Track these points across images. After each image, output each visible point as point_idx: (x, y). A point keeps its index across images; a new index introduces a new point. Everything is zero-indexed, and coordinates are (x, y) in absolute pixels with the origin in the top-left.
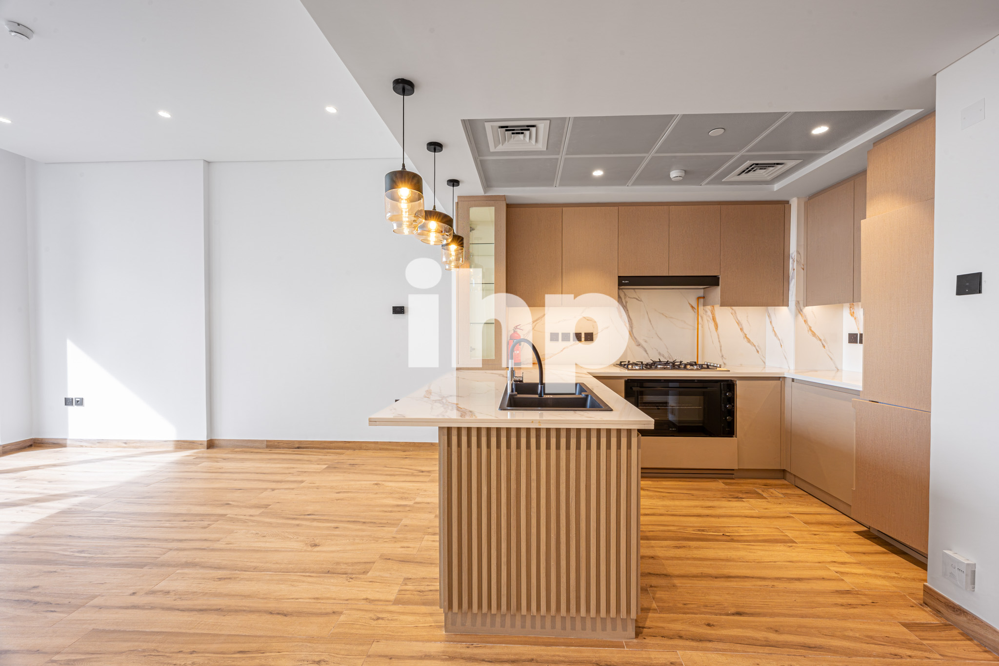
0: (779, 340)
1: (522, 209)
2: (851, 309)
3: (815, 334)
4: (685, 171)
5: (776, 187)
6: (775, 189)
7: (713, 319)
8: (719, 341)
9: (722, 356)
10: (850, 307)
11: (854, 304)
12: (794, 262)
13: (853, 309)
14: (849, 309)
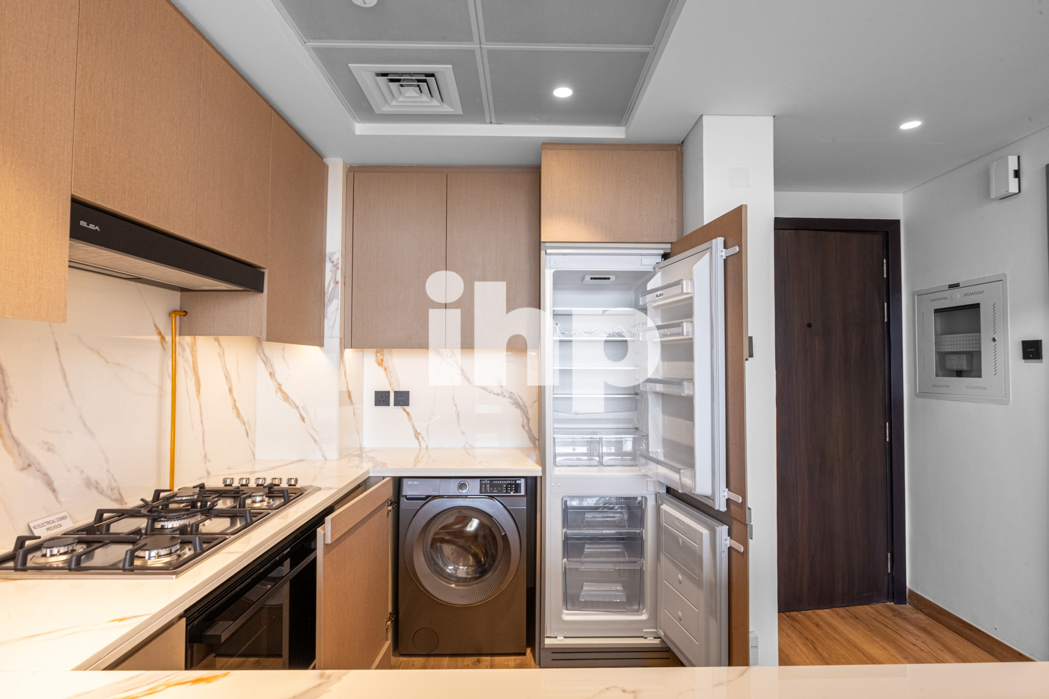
2: (378, 354)
5: (361, 127)
6: (355, 131)
8: (202, 422)
9: (206, 456)
12: (338, 269)
13: (381, 355)
14: (374, 355)
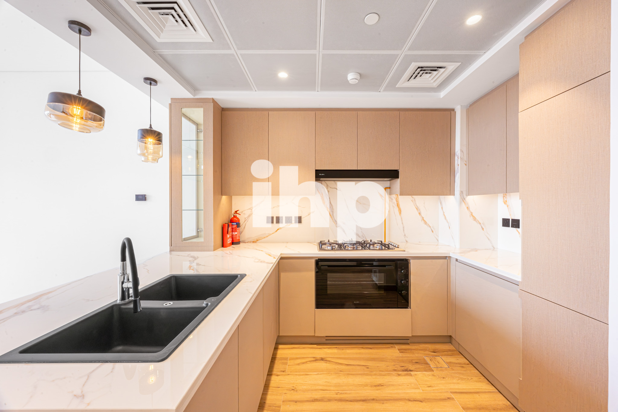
0: (448, 222)
1: (234, 112)
2: (504, 198)
3: (476, 218)
4: (361, 75)
5: (442, 94)
6: (442, 97)
7: (397, 205)
8: (402, 223)
9: (405, 235)
10: (504, 197)
11: (506, 194)
12: (459, 158)
13: (505, 198)
14: (503, 198)
